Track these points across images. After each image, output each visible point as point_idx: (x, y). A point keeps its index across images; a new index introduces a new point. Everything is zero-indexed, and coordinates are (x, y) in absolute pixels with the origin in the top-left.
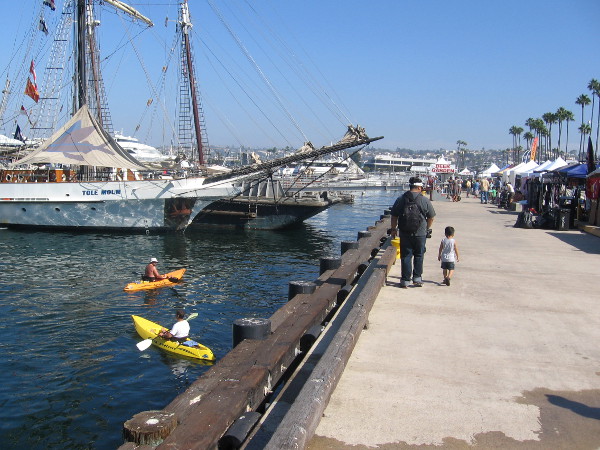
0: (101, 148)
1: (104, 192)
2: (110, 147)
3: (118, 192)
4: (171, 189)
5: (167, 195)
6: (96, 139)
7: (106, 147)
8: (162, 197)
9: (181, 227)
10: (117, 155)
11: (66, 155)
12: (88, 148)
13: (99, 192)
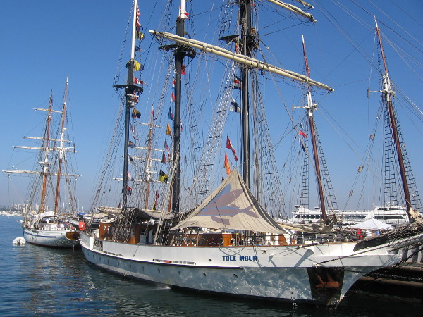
0: (246, 211)
1: (242, 258)
2: (254, 210)
3: (255, 258)
4: (311, 257)
5: (307, 264)
6: (243, 202)
7: (252, 210)
8: (302, 265)
9: (331, 302)
10: (260, 218)
11: (214, 219)
12: (235, 211)
13: (238, 258)
